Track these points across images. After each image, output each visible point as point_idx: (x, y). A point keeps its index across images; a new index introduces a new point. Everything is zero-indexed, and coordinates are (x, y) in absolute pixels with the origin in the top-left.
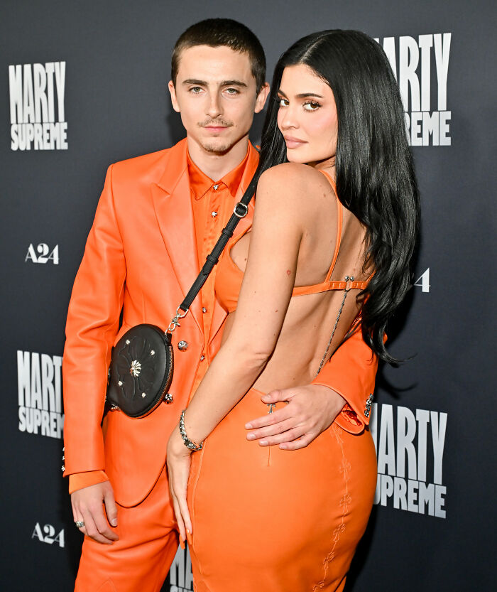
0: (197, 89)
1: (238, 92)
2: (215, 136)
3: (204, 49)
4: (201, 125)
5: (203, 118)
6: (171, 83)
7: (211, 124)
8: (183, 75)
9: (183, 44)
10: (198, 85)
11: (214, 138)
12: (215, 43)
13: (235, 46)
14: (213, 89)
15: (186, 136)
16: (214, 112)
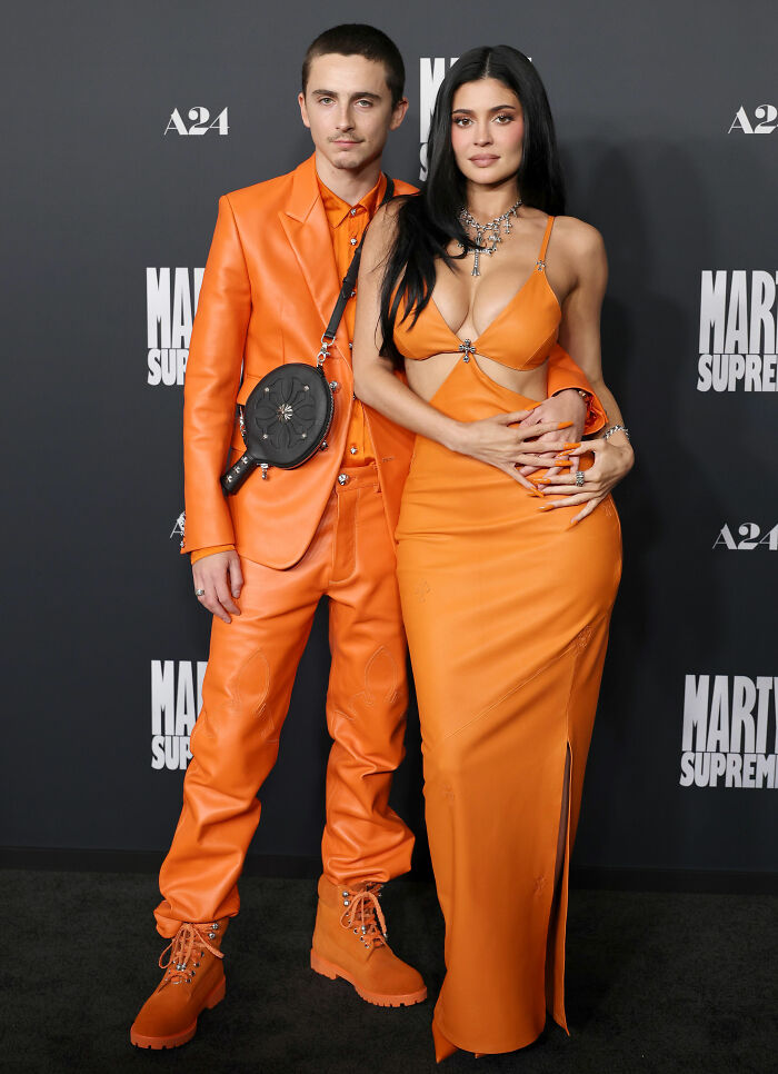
0: (328, 100)
1: (371, 105)
2: (345, 150)
3: (336, 57)
4: (331, 140)
5: (333, 132)
6: (301, 95)
7: (341, 139)
8: (313, 85)
9: (315, 50)
10: (329, 97)
11: (343, 153)
12: (347, 52)
13: (369, 55)
14: (344, 101)
15: (314, 151)
16: (344, 124)
